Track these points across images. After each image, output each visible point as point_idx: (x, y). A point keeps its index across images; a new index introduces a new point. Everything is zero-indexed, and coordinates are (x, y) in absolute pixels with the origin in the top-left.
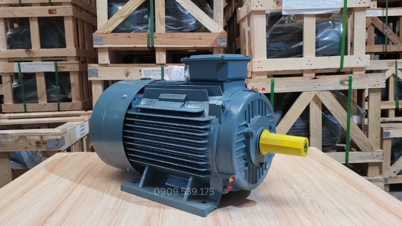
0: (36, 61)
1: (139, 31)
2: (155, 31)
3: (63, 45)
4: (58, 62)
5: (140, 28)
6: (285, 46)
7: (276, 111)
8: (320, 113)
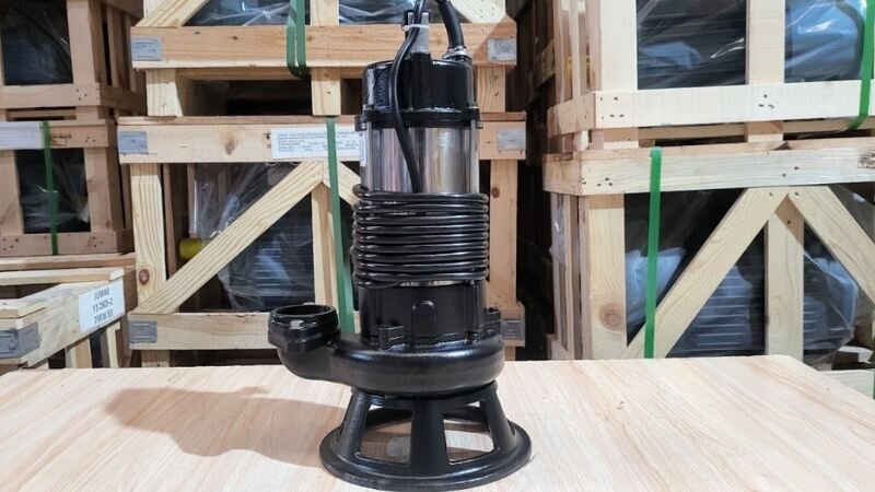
1: (263, 21)
2: (308, 22)
3: (65, 76)
4: (51, 123)
5: (265, 13)
6: (692, 55)
7: (662, 246)
8: (798, 252)
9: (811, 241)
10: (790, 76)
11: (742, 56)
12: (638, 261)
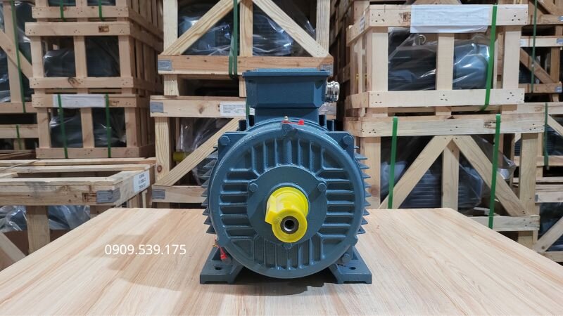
0: (81, 93)
1: (218, 53)
2: (239, 54)
3: (117, 73)
4: (110, 95)
5: (219, 50)
6: (412, 75)
7: (397, 160)
8: (457, 164)
9: (463, 159)
10: (455, 86)
11: (434, 77)
12: (386, 166)
